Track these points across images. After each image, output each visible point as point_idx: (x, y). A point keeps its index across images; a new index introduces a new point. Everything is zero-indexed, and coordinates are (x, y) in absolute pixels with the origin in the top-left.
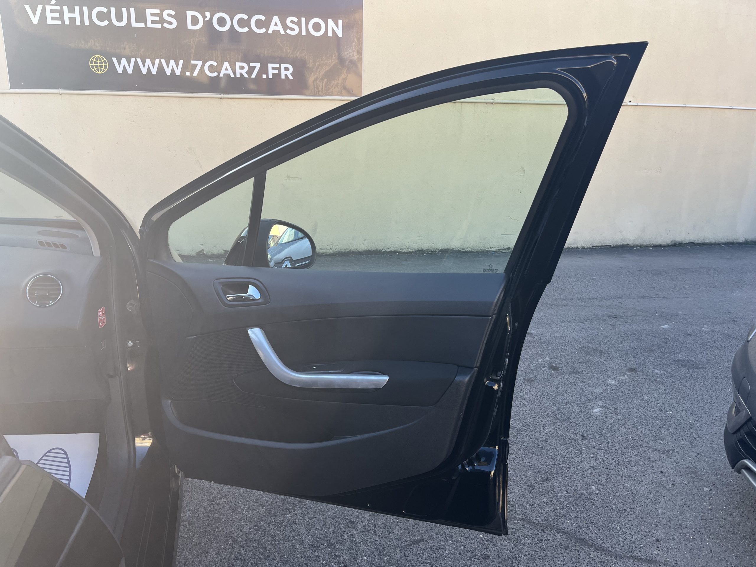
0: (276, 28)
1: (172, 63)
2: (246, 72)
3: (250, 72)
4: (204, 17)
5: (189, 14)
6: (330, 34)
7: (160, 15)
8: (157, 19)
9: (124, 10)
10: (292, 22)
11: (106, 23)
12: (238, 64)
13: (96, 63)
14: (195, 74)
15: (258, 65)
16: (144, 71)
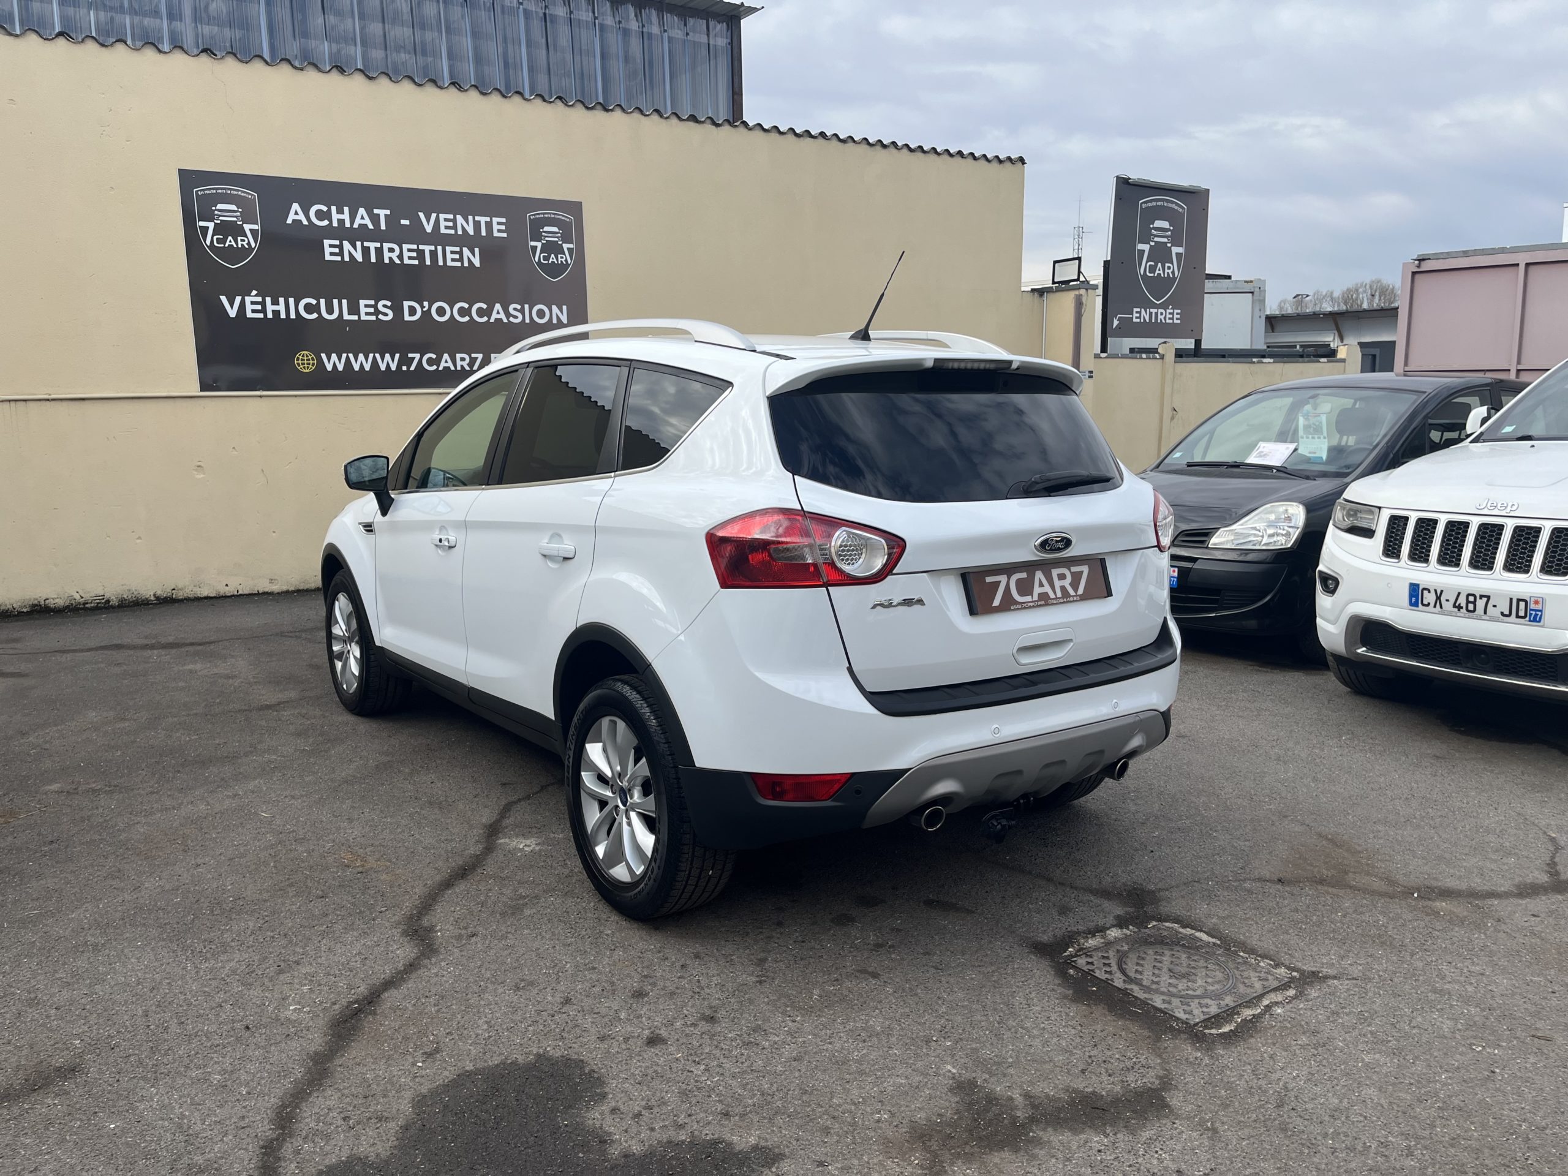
0: (498, 316)
1: (387, 356)
2: (467, 364)
3: (471, 364)
5: (406, 304)
6: (555, 321)
7: (375, 307)
8: (372, 310)
9: (336, 302)
10: (515, 309)
12: (459, 356)
13: (302, 360)
14: (412, 368)
15: (480, 356)
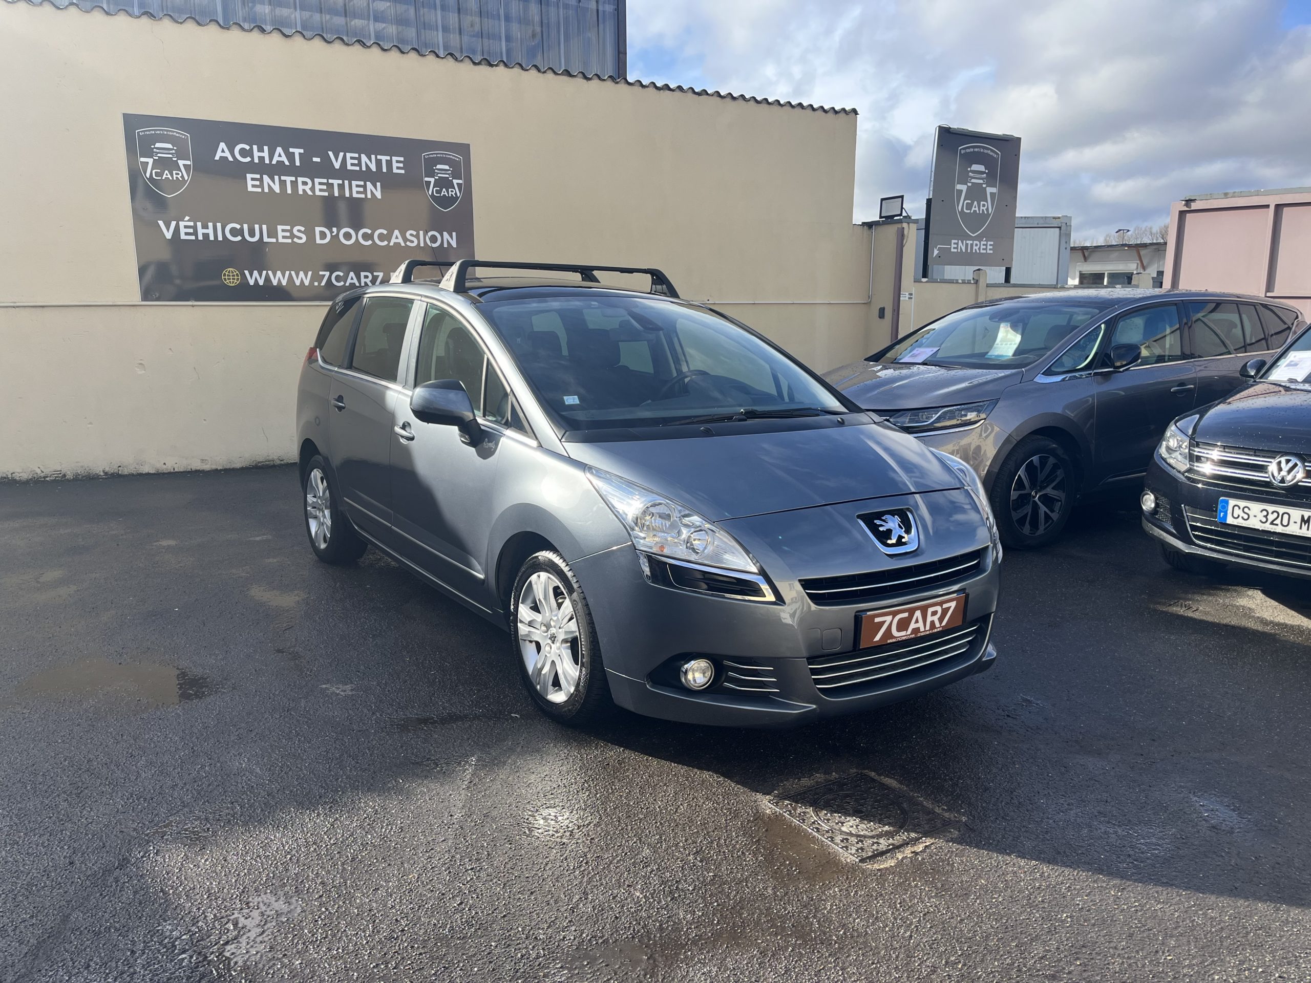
0: (397, 241)
1: (302, 274)
2: (370, 281)
3: (373, 281)
4: (332, 232)
5: (318, 230)
6: (445, 245)
8: (288, 234)
9: (257, 226)
10: (411, 235)
11: (239, 238)
12: (363, 274)
13: (228, 275)
14: (323, 284)
15: (381, 275)
16: (275, 283)
